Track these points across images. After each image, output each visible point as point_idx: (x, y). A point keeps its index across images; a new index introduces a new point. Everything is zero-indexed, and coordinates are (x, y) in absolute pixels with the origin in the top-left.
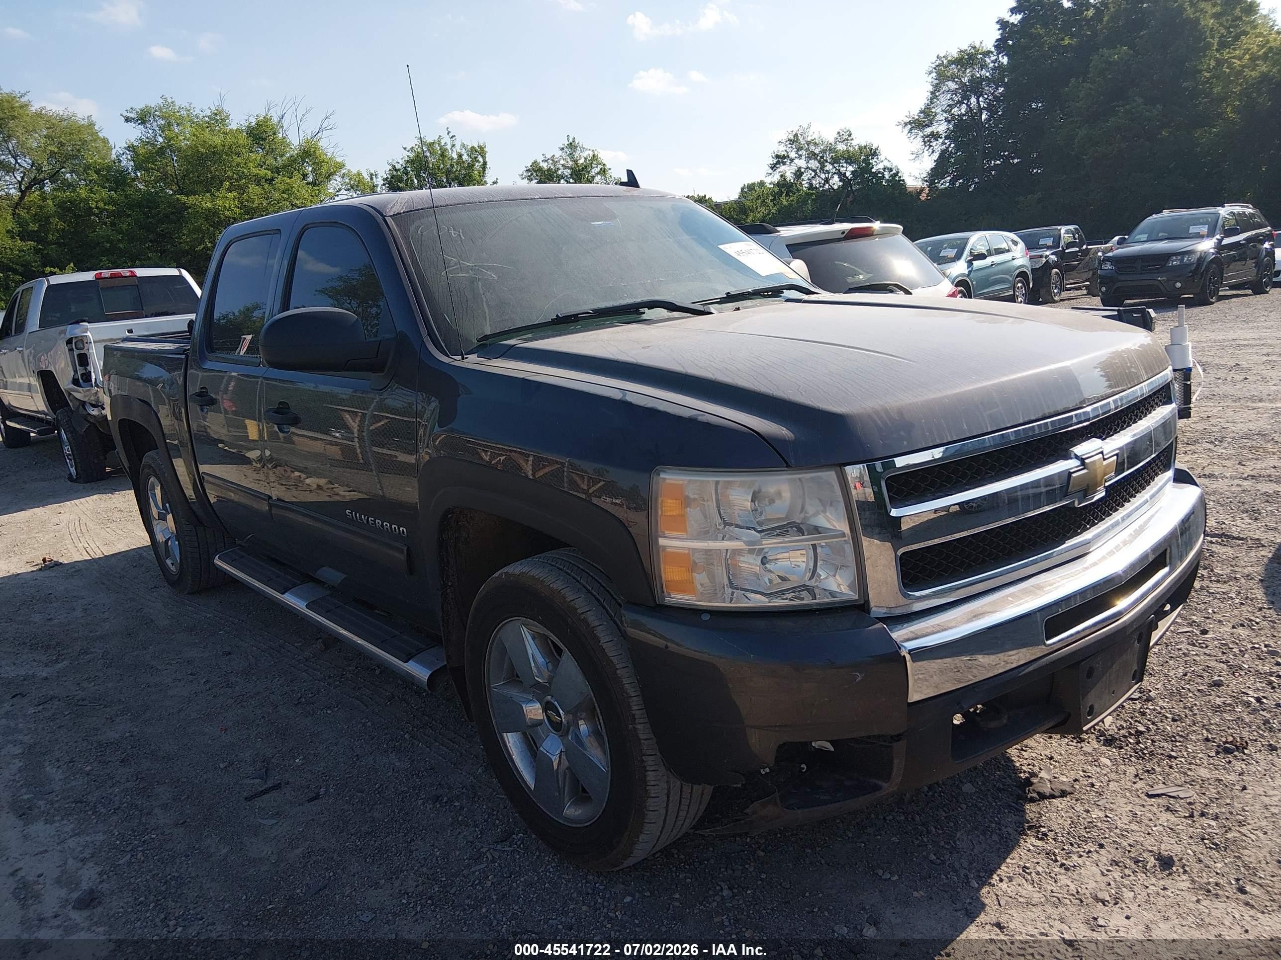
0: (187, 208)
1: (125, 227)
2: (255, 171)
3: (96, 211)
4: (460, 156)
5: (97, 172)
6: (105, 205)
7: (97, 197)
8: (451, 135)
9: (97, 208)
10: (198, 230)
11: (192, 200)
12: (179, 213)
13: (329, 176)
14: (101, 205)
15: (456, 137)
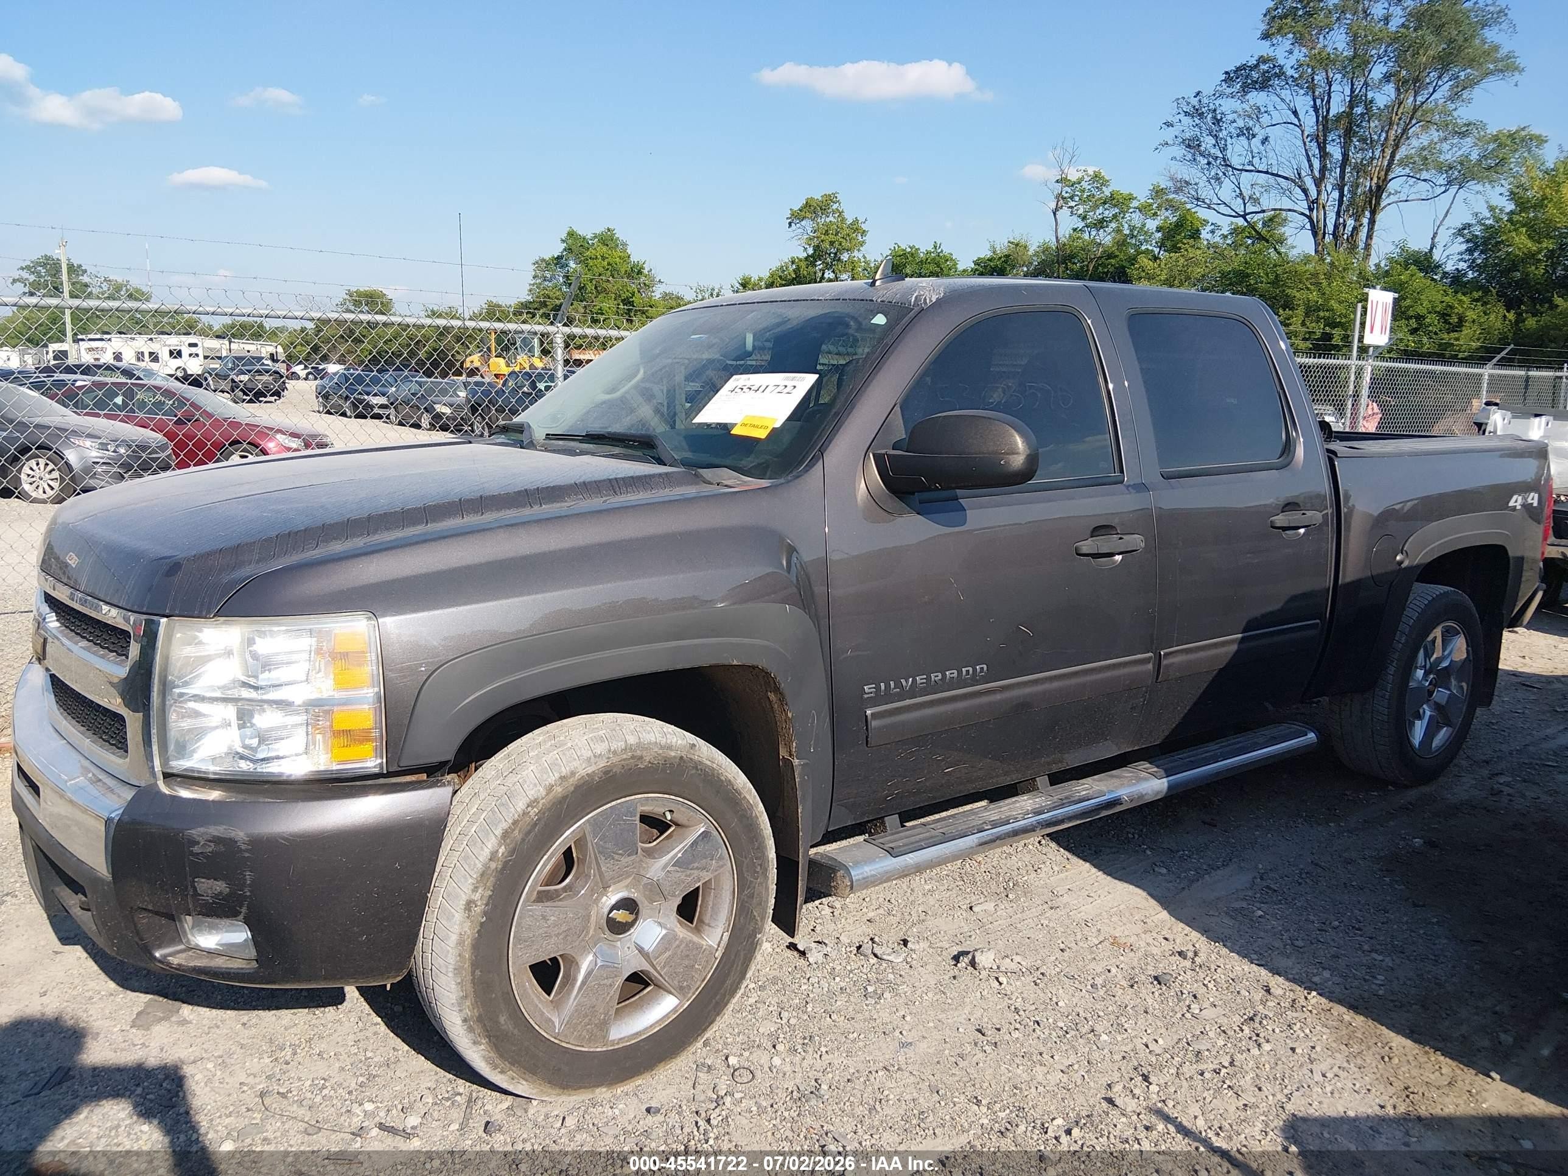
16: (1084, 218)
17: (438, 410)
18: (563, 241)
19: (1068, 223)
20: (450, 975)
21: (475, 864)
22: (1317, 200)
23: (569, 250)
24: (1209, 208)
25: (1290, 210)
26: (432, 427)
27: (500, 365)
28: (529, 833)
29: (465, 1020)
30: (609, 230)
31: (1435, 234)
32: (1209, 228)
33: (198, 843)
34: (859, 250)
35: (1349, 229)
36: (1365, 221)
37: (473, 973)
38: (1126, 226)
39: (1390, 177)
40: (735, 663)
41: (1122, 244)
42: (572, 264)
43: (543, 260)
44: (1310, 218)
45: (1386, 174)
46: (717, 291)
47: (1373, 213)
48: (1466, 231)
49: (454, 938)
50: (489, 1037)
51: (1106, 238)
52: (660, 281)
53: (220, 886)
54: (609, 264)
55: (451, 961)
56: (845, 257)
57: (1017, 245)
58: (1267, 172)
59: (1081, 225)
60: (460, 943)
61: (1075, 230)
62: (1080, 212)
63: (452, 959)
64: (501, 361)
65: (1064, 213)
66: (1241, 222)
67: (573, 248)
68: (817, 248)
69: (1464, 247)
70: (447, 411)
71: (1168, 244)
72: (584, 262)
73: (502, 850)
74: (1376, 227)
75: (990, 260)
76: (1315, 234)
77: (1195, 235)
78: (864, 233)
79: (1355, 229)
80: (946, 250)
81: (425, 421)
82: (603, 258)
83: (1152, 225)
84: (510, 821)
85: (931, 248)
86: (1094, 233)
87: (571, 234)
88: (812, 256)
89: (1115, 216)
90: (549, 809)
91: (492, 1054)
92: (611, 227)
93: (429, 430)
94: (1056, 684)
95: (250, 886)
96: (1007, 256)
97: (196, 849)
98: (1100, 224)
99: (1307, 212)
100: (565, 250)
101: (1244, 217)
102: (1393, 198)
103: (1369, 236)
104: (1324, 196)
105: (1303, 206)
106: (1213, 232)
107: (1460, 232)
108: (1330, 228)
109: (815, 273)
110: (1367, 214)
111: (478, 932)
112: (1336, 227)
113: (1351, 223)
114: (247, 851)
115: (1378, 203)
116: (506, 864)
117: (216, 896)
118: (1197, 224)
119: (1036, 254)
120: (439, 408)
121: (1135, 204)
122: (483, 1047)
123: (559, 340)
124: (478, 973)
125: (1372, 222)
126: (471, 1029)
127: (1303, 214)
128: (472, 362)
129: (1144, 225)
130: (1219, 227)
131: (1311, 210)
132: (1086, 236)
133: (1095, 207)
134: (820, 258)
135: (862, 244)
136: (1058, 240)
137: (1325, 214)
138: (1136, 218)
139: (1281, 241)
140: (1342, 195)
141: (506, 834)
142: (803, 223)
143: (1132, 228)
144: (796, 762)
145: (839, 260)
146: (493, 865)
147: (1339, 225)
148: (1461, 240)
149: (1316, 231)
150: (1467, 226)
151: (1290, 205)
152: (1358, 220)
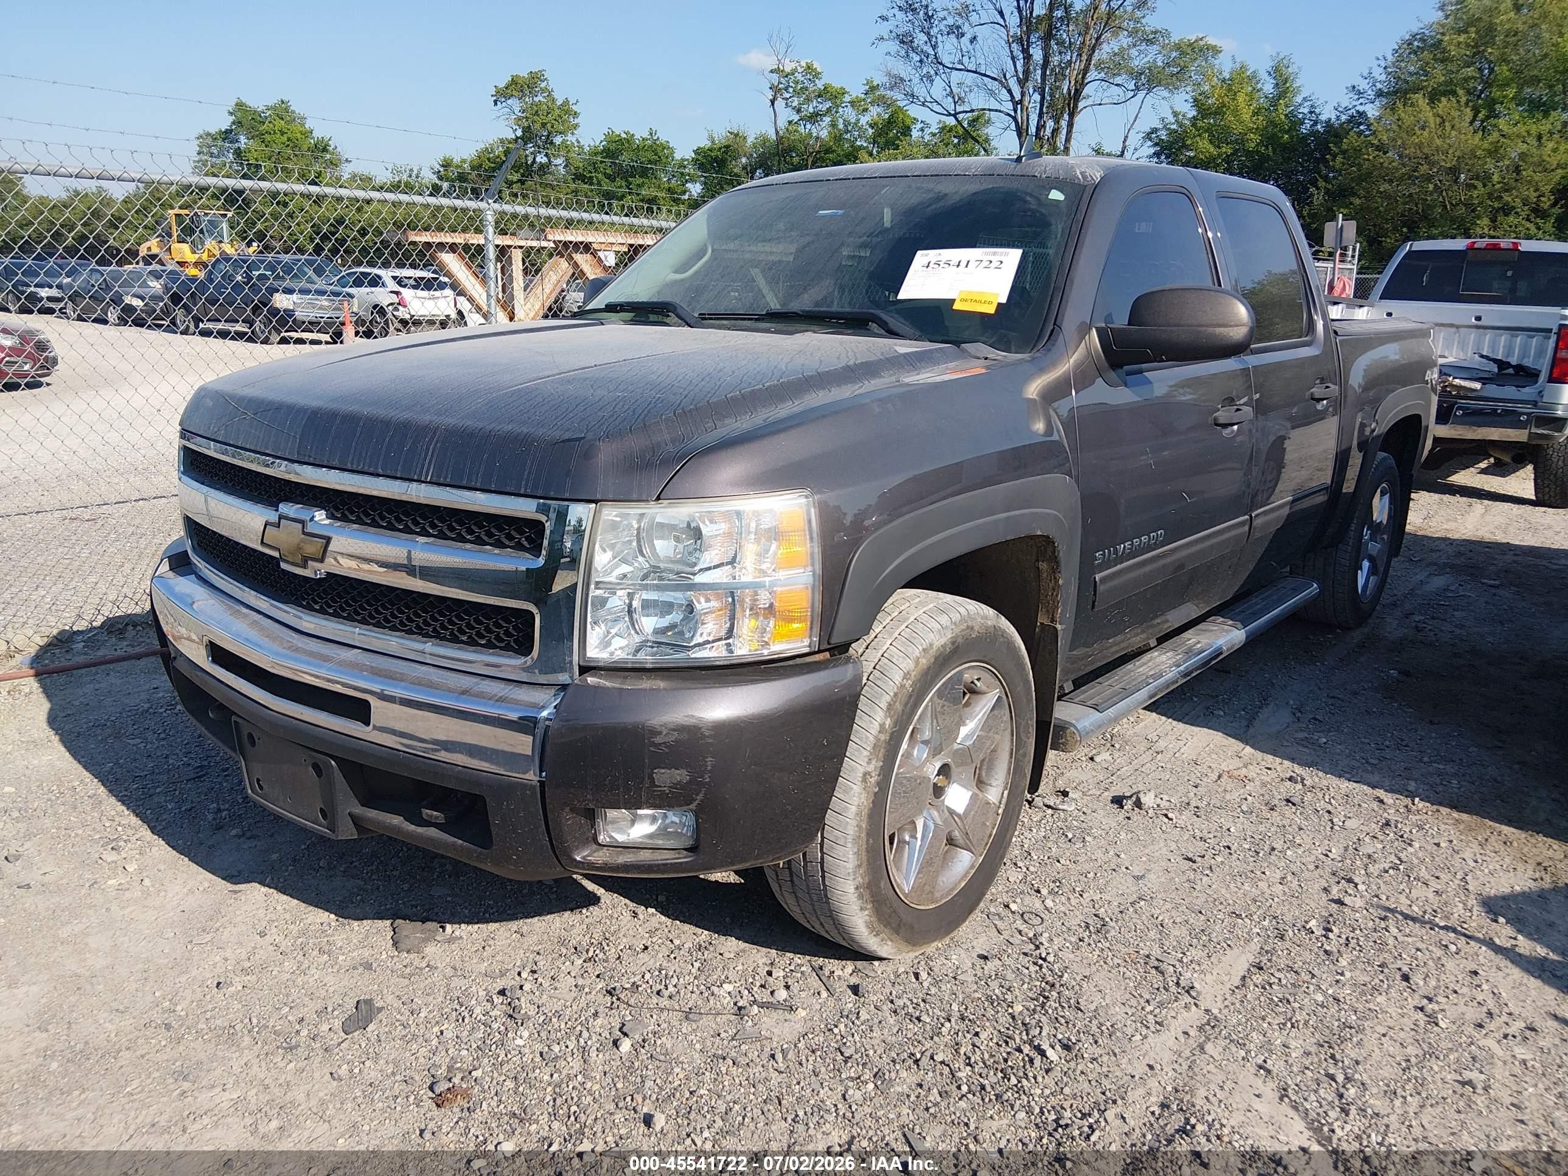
16: (799, 111)
17: (127, 301)
18: (231, 114)
19: (785, 115)
20: (849, 845)
21: (867, 738)
22: (1021, 102)
23: (239, 123)
24: (923, 105)
25: (996, 111)
26: (123, 322)
27: (183, 251)
28: (907, 704)
29: (857, 888)
30: (283, 102)
31: (1126, 137)
32: (919, 126)
33: (660, 733)
34: (573, 134)
35: (1048, 132)
36: (1064, 124)
37: (868, 841)
38: (841, 121)
39: (1086, 81)
40: (1039, 533)
41: (838, 139)
42: (243, 139)
43: (208, 134)
44: (1015, 119)
45: (1083, 78)
46: (415, 172)
47: (1072, 115)
48: (1154, 135)
49: (853, 809)
50: (873, 902)
51: (822, 131)
52: (347, 160)
53: (680, 775)
54: (289, 140)
55: (851, 832)
56: (558, 140)
57: (737, 135)
58: (975, 72)
59: (796, 118)
60: (858, 814)
61: (790, 122)
62: (794, 104)
63: (851, 830)
64: (185, 247)
65: (780, 103)
66: (951, 121)
67: (244, 121)
68: (527, 130)
69: (1152, 151)
70: (137, 303)
71: (881, 140)
72: (261, 137)
73: (888, 722)
74: (1074, 130)
75: (710, 150)
76: (1020, 135)
77: (906, 131)
78: (576, 115)
79: (1055, 131)
80: (663, 137)
81: (112, 315)
82: (283, 133)
83: (864, 120)
84: (892, 694)
85: (646, 135)
86: (808, 126)
87: (240, 105)
88: (522, 138)
89: (829, 110)
90: (919, 680)
91: (873, 919)
92: (285, 99)
93: (118, 325)
94: (1198, 547)
95: (710, 772)
96: (727, 147)
97: (658, 740)
98: (814, 118)
99: (1013, 113)
100: (233, 123)
101: (955, 116)
102: (1090, 102)
103: (1068, 140)
104: (1027, 98)
105: (1008, 106)
106: (922, 130)
107: (1148, 136)
108: (1033, 130)
109: (526, 156)
110: (1066, 117)
111: (873, 802)
112: (1038, 129)
113: (1050, 124)
114: (709, 737)
115: (1076, 106)
116: (892, 734)
117: (675, 786)
118: (908, 122)
119: (755, 146)
120: (128, 300)
121: (847, 98)
122: (867, 912)
123: (490, 218)
124: (871, 841)
125: (1070, 125)
126: (861, 897)
127: (1009, 115)
128: (149, 249)
129: (858, 120)
130: (928, 126)
131: (1015, 111)
132: (801, 129)
133: (808, 100)
134: (530, 140)
135: (576, 126)
136: (777, 133)
137: (1028, 115)
138: (850, 114)
139: (987, 140)
140: (1043, 98)
141: (890, 706)
142: (509, 102)
143: (847, 123)
144: (1059, 627)
145: (552, 143)
146: (883, 737)
147: (1040, 127)
148: (1149, 143)
149: (1021, 132)
150: (1155, 130)
151: (997, 106)
152: (1057, 122)
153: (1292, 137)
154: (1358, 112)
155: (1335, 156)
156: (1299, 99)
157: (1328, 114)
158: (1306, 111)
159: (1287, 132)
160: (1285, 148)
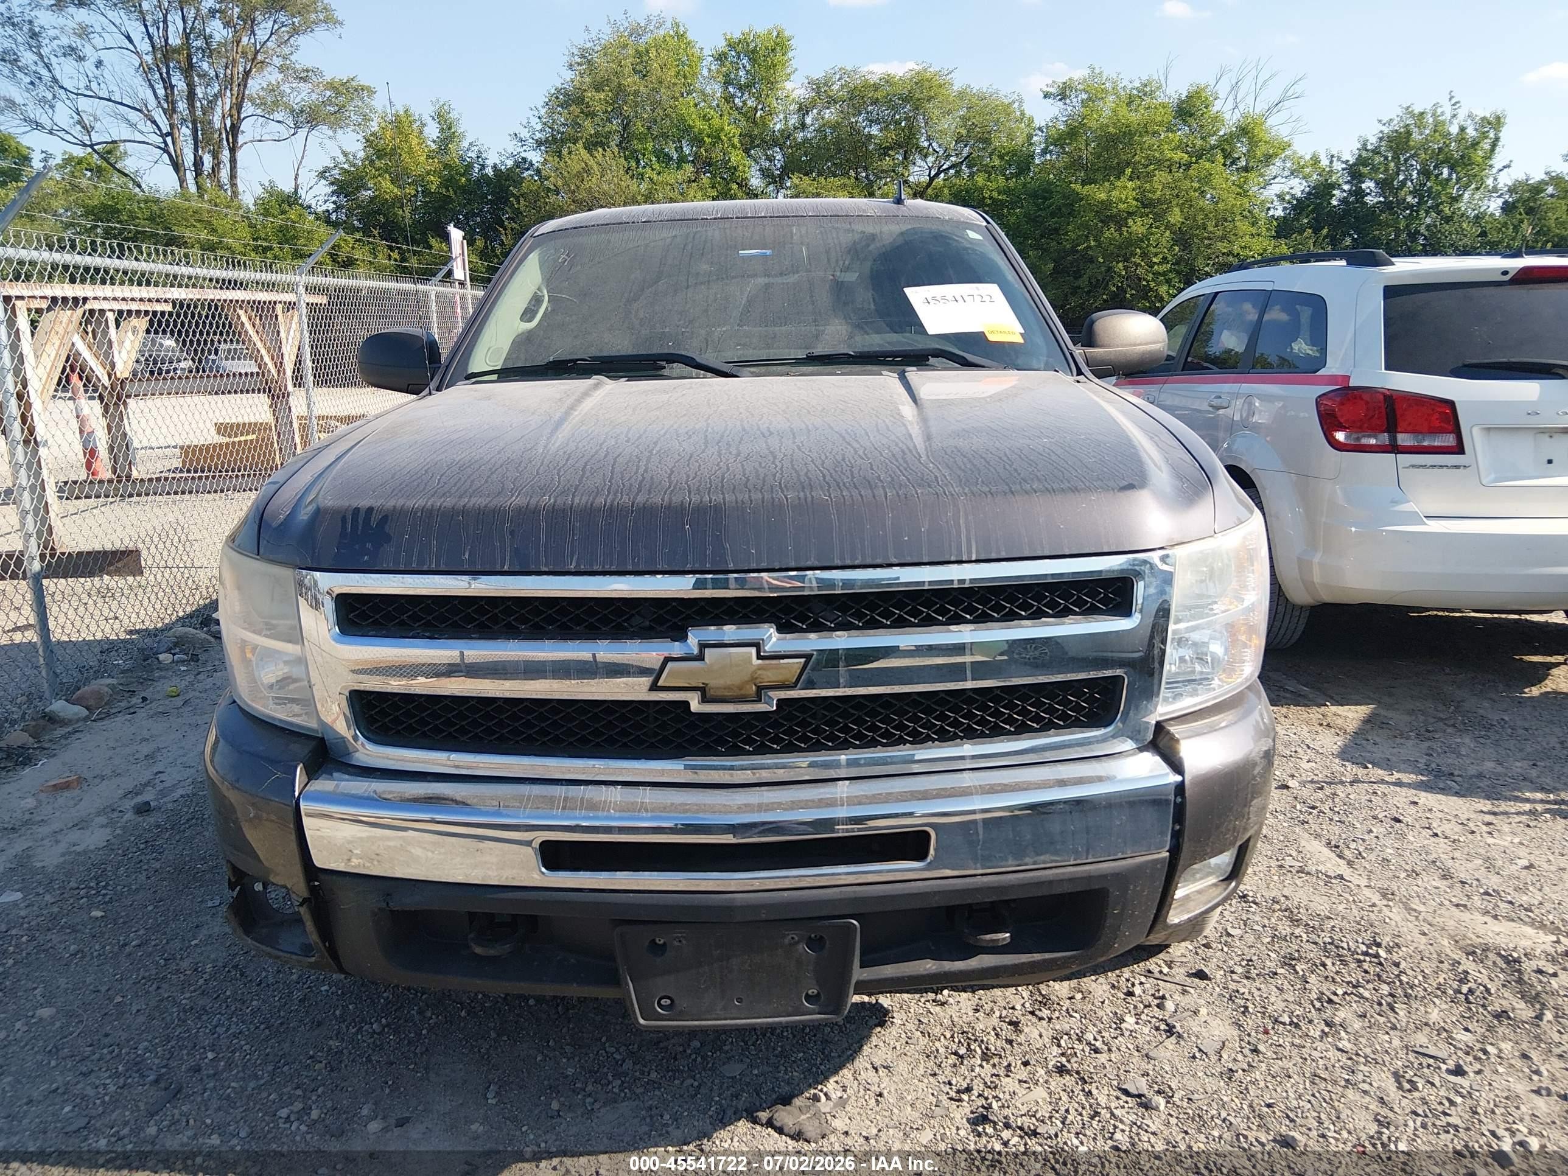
0: (1081, 199)
1: (1013, 219)
2: (1169, 154)
3: (989, 201)
4: (1463, 129)
5: (1001, 157)
6: (999, 194)
7: (992, 185)
8: (1453, 101)
9: (991, 198)
10: (1085, 226)
11: (1086, 190)
12: (1071, 205)
13: (1268, 159)
14: (995, 194)
15: (1462, 104)
22: (170, 134)
24: (51, 133)
31: (297, 175)
32: (40, 156)
35: (208, 167)
36: (225, 159)
39: (242, 116)
44: (166, 150)
45: (239, 113)
47: (233, 150)
48: (327, 174)
58: (109, 100)
69: (329, 190)
74: (238, 166)
76: (177, 170)
77: (23, 161)
79: (217, 167)
99: (163, 146)
101: (92, 147)
103: (233, 176)
104: (177, 131)
105: (155, 138)
106: (44, 160)
107: (322, 175)
108: (190, 164)
110: (226, 151)
112: (195, 163)
113: (209, 159)
115: (235, 141)
118: (25, 151)
125: (233, 161)
127: (159, 148)
130: (53, 156)
131: (165, 143)
137: (181, 149)
140: (195, 132)
147: (198, 164)
148: (323, 182)
149: (177, 166)
150: (327, 170)
151: (139, 137)
152: (215, 155)
153: (469, 180)
154: (523, 159)
155: (517, 199)
156: (465, 144)
157: (492, 159)
158: (474, 155)
159: (462, 175)
160: (463, 190)
